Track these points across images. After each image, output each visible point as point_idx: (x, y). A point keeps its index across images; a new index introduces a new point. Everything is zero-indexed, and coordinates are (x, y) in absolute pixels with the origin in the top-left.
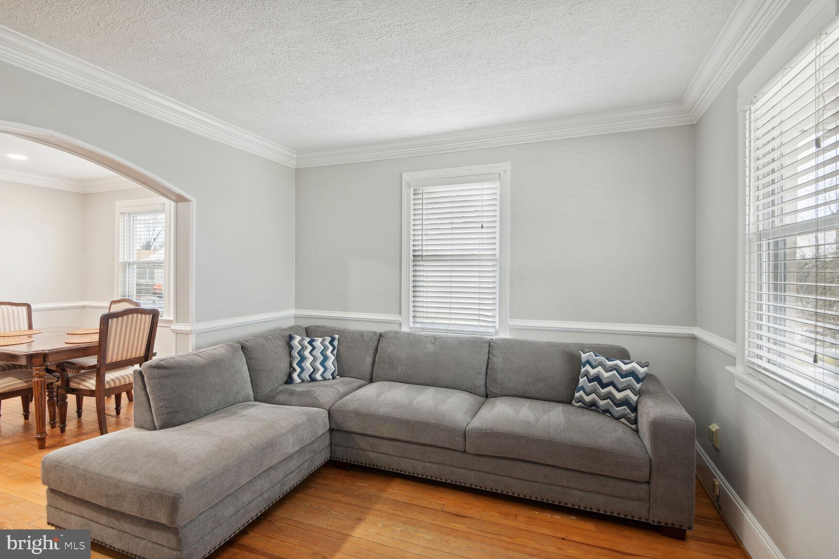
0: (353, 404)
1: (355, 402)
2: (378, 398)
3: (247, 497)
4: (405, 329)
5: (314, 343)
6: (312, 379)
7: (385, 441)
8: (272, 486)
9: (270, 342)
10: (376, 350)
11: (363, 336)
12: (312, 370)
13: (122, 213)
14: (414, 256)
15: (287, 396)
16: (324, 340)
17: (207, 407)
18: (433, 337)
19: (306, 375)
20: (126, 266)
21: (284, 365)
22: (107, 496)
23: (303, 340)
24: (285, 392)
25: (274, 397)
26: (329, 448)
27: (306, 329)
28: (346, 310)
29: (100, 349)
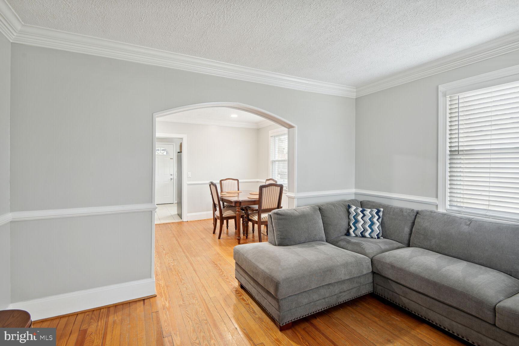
0: (389, 259)
1: (391, 257)
2: (410, 259)
3: (315, 297)
4: (441, 210)
5: (364, 212)
6: (363, 236)
7: (414, 293)
8: (331, 295)
9: (336, 208)
10: (413, 223)
11: (403, 211)
12: (363, 230)
13: (271, 136)
14: (450, 151)
15: (345, 243)
16: (372, 211)
17: (299, 239)
18: (469, 219)
19: (359, 233)
20: (273, 163)
21: (344, 223)
22: (253, 272)
23: (357, 209)
24: (344, 240)
25: (337, 242)
26: (372, 284)
27: (361, 202)
28: (390, 191)
29: (259, 202)
